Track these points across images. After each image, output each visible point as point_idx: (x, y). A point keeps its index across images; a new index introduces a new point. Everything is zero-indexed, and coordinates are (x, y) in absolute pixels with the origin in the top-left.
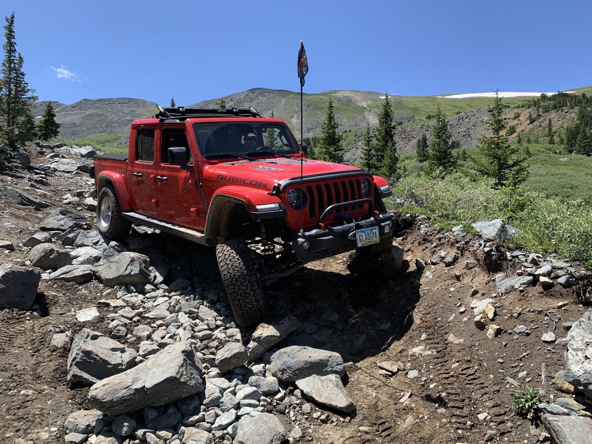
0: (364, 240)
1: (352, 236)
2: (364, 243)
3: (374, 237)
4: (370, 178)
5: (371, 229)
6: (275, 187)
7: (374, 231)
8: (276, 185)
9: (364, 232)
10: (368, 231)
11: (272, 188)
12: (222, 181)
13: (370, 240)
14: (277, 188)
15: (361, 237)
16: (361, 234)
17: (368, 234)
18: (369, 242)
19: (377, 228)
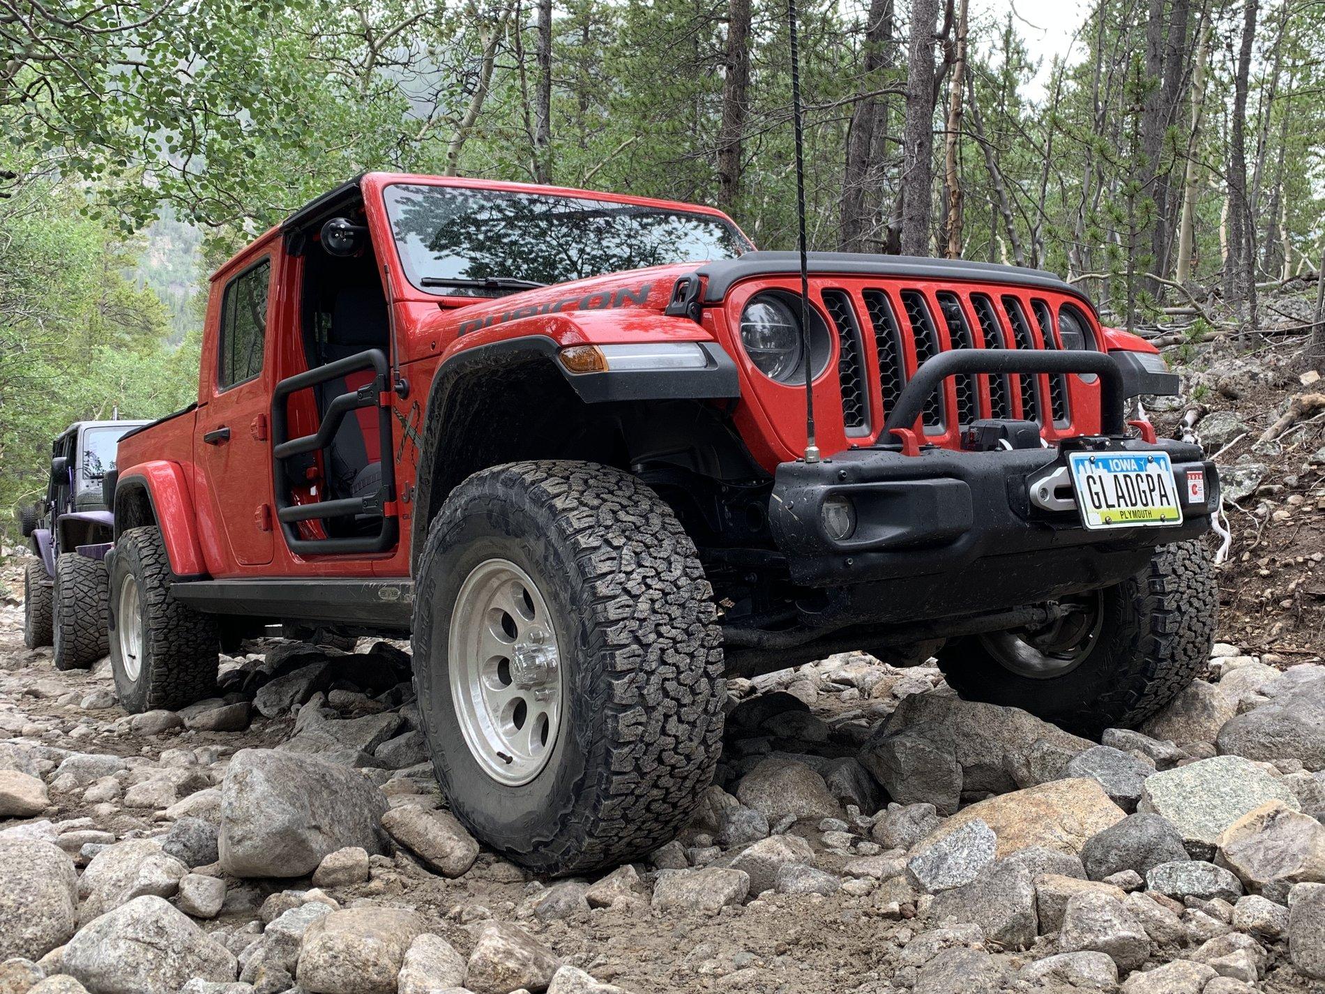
1: (1051, 492)
2: (1114, 514)
3: (1156, 494)
5: (1137, 460)
7: (1152, 469)
8: (689, 276)
9: (1105, 463)
10: (1125, 465)
13: (1140, 507)
15: (1096, 488)
16: (1097, 472)
17: (1125, 476)
18: (1135, 513)
19: (1164, 459)
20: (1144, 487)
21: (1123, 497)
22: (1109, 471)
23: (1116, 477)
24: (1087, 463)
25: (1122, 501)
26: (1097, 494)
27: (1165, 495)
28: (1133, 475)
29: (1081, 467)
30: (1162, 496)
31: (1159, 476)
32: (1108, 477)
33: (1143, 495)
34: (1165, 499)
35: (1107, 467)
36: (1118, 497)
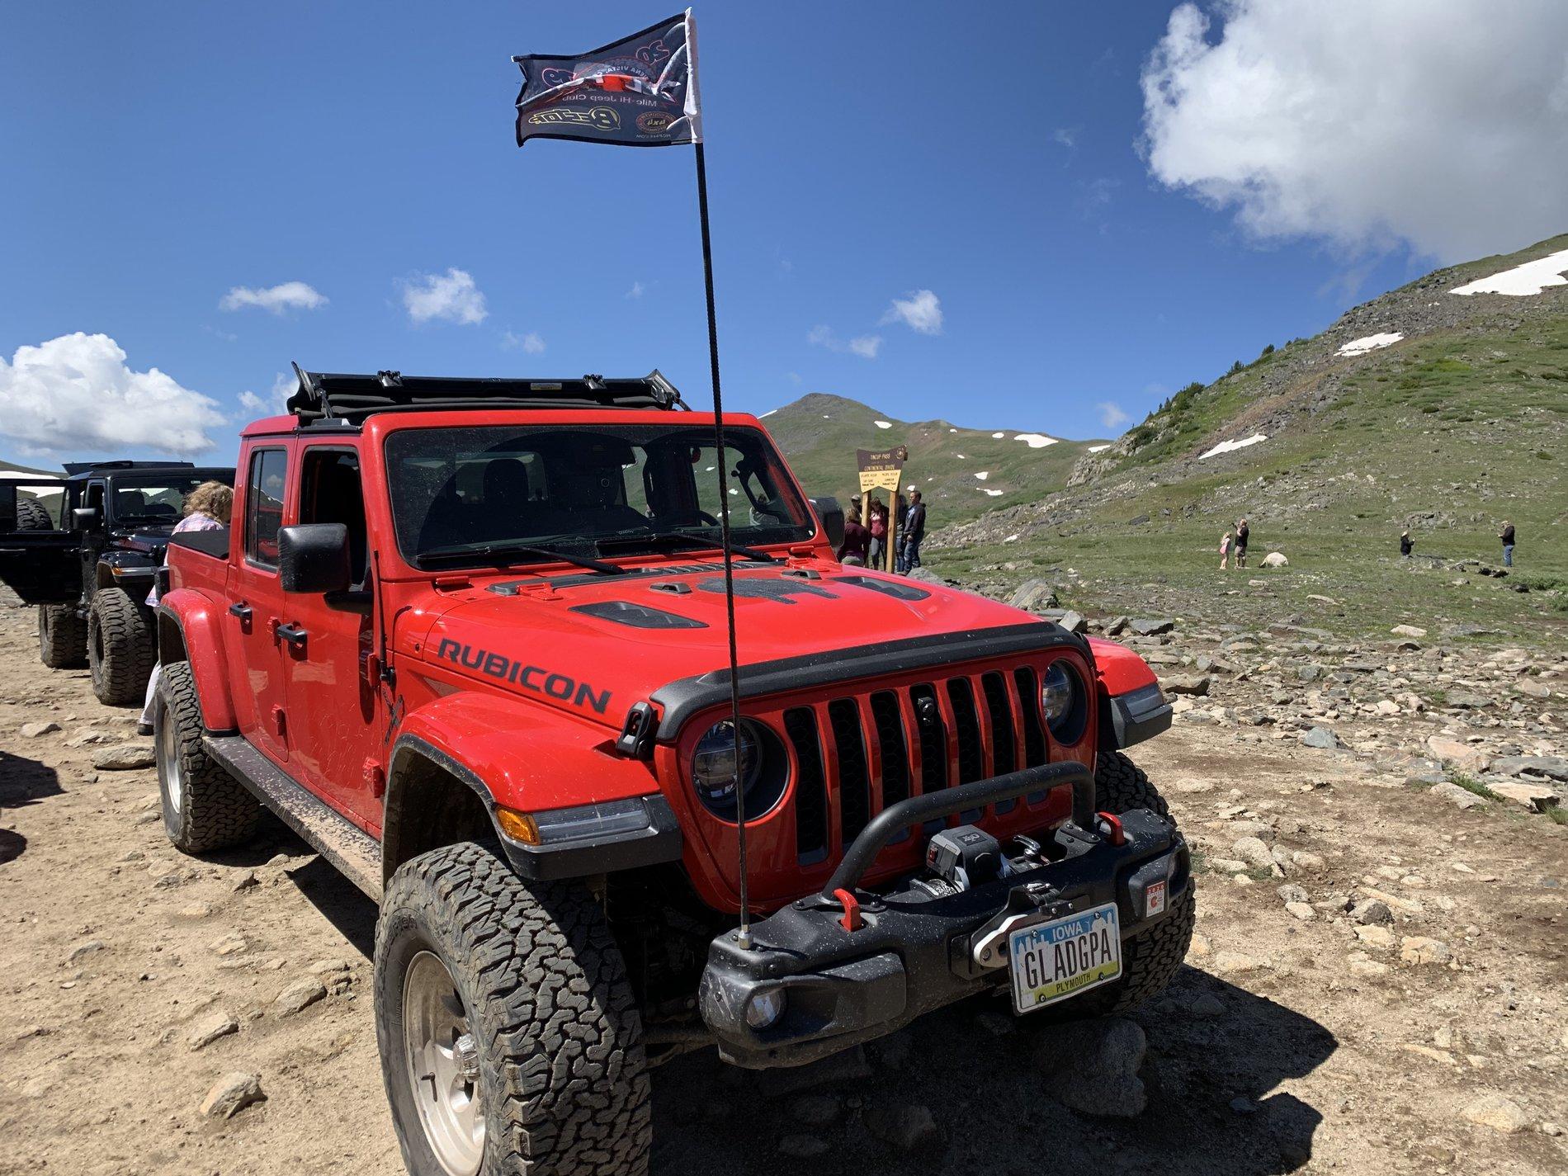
0: (1050, 973)
1: (995, 952)
2: (1049, 989)
3: (1098, 953)
4: (1079, 661)
5: (1082, 921)
6: (634, 717)
7: (1097, 926)
8: (642, 707)
9: (1048, 935)
10: (1070, 930)
11: (623, 723)
12: (453, 665)
13: (1079, 972)
14: (646, 725)
15: (1035, 965)
16: (1037, 947)
17: (1067, 943)
18: (1072, 983)
19: (1112, 911)
20: (1086, 948)
21: (1063, 967)
22: (1051, 942)
23: (1058, 947)
24: (1028, 939)
25: (1060, 972)
26: (1034, 971)
27: (1108, 951)
28: (1076, 940)
29: (1021, 945)
30: (1103, 952)
31: (1104, 931)
32: (1048, 950)
33: (1084, 958)
34: (1106, 955)
35: (1049, 938)
36: (1057, 969)
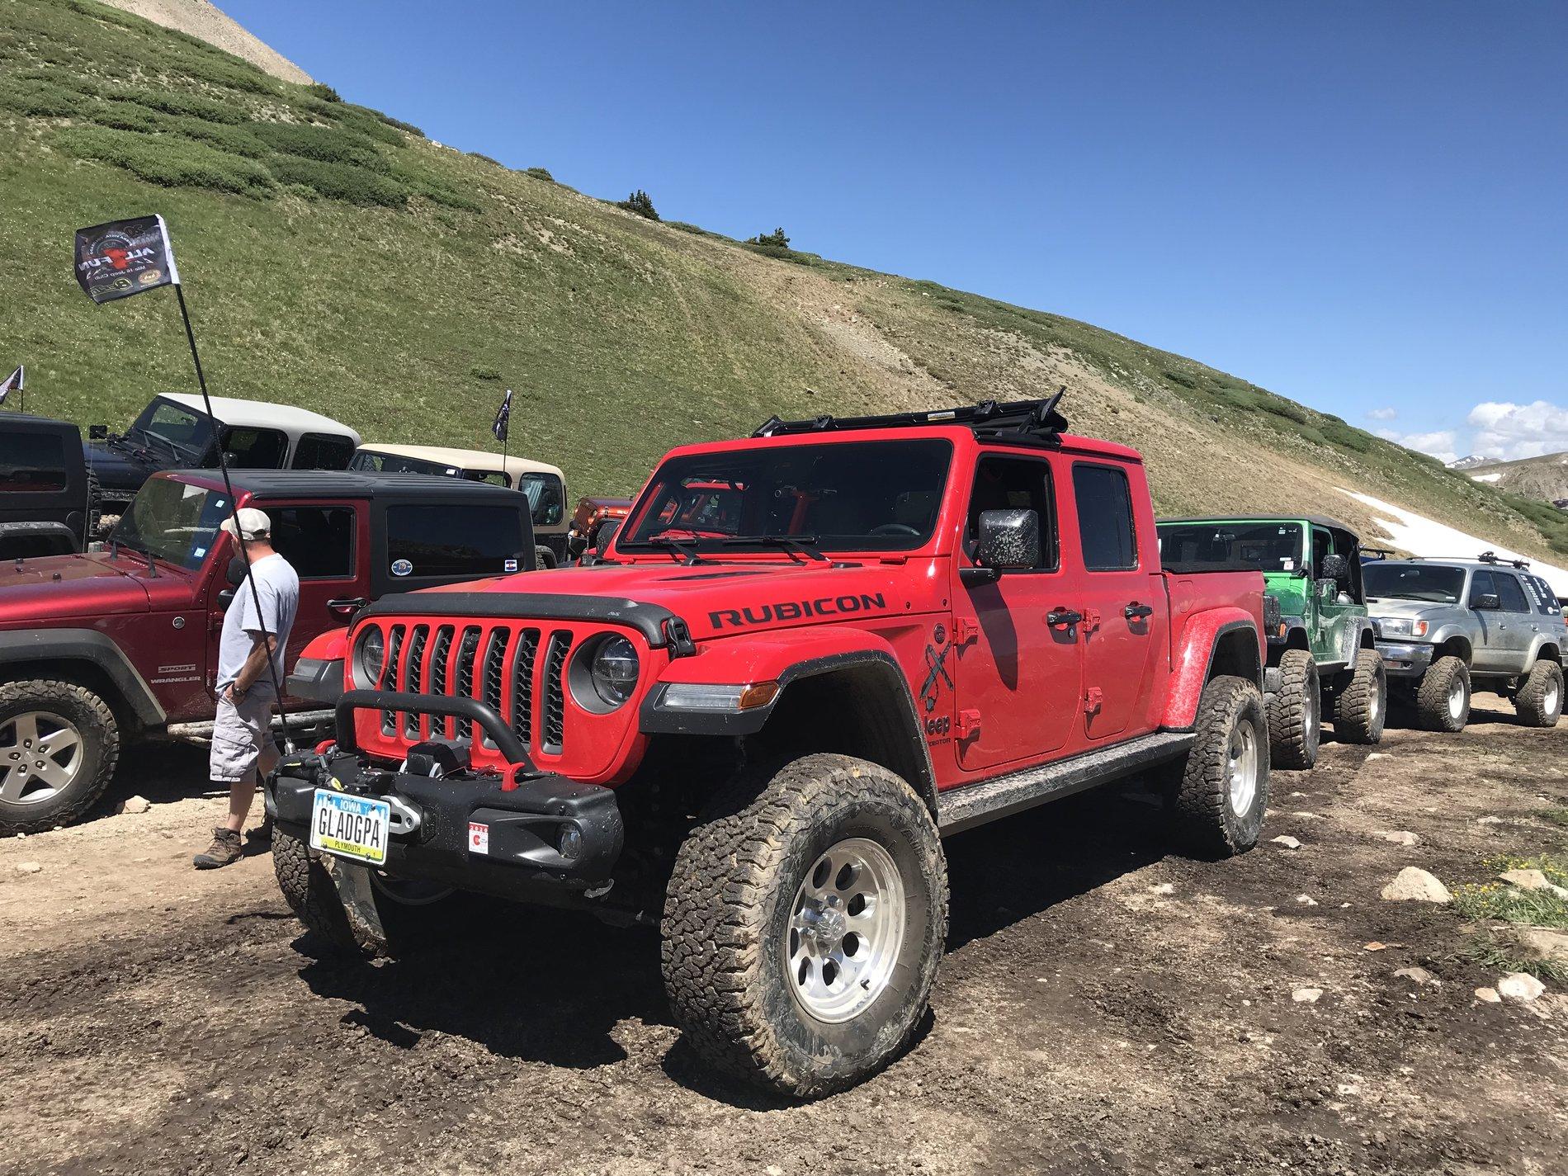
0: (334, 831)
2: (331, 841)
3: (369, 836)
5: (362, 805)
7: (373, 815)
9: (338, 803)
10: (353, 807)
13: (353, 842)
15: (326, 819)
16: (330, 807)
17: (349, 815)
18: (346, 846)
19: (385, 809)
20: (361, 827)
21: (342, 831)
22: (339, 808)
23: (342, 814)
24: (325, 799)
25: (340, 833)
26: (325, 823)
27: (377, 839)
28: (355, 816)
29: (320, 801)
30: (373, 838)
31: (377, 822)
32: (336, 813)
33: (358, 833)
34: (375, 841)
35: (338, 805)
36: (339, 830)
